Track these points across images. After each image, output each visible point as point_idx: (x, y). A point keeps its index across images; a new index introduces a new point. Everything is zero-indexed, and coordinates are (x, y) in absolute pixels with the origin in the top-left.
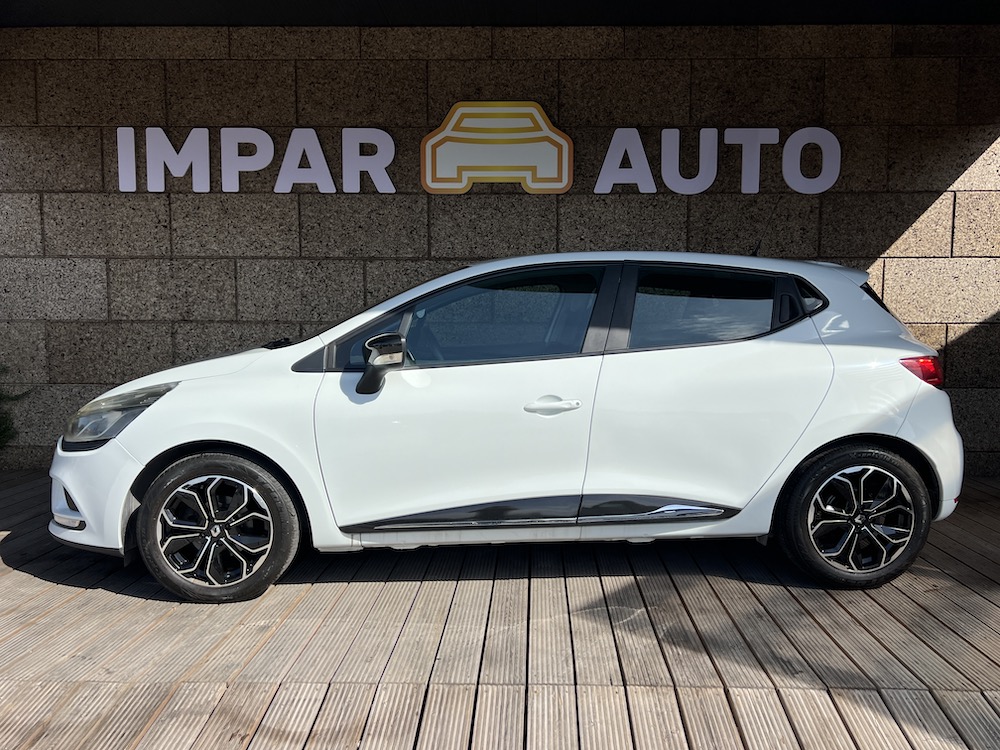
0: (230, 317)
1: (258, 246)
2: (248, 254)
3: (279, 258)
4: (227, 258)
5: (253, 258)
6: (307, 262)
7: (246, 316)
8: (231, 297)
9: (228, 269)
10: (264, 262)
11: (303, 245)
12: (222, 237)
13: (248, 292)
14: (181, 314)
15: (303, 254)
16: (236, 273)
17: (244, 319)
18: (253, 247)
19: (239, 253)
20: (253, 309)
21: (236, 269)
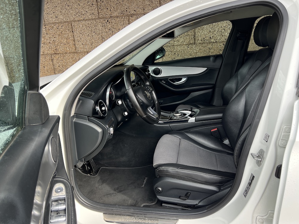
0: (73, 50)
1: (80, 14)
2: (76, 19)
3: (89, 20)
4: (67, 22)
5: (79, 21)
6: (102, 20)
7: (80, 50)
8: (72, 41)
9: (69, 28)
10: (83, 22)
11: (99, 12)
12: (63, 12)
13: (79, 38)
14: (53, 51)
15: (100, 17)
16: (72, 29)
17: (79, 51)
18: (77, 15)
19: (72, 19)
20: (82, 46)
21: (72, 27)
